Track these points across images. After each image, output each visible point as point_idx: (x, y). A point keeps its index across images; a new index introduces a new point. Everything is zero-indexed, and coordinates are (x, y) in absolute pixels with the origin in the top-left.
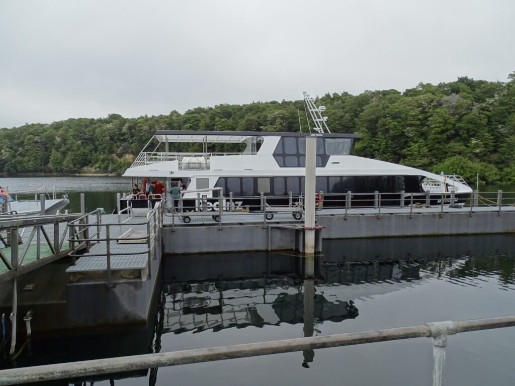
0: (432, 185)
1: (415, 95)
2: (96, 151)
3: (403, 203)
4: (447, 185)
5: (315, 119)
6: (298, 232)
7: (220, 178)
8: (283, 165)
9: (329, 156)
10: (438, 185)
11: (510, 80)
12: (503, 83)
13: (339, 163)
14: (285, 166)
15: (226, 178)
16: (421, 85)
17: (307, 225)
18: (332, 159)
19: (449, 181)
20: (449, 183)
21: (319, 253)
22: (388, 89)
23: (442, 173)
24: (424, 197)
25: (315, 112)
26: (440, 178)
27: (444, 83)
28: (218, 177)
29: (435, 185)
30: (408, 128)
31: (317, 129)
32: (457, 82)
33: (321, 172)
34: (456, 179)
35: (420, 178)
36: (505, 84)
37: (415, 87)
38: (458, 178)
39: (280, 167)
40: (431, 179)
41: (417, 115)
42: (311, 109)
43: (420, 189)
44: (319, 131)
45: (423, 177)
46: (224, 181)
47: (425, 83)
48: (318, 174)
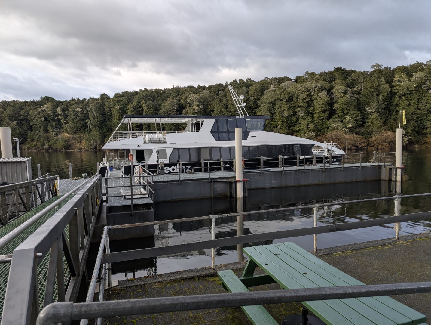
0: (319, 151)
1: (303, 82)
2: (31, 130)
3: (298, 163)
4: (329, 150)
5: (237, 105)
6: (231, 183)
7: (174, 149)
8: (218, 139)
9: (249, 132)
10: (323, 150)
11: (373, 70)
12: (367, 72)
13: (256, 137)
14: (219, 140)
15: (178, 149)
16: (307, 73)
17: (237, 179)
18: (252, 133)
19: (330, 147)
20: (330, 149)
21: (246, 197)
22: (283, 77)
23: (325, 142)
24: (313, 158)
25: (237, 100)
26: (324, 145)
27: (324, 72)
28: (173, 149)
29: (321, 150)
30: (299, 109)
31: (239, 112)
32: (334, 71)
33: (245, 143)
34: (334, 146)
35: (310, 146)
36: (369, 73)
37: (303, 75)
38: (335, 145)
39: (216, 140)
40: (318, 146)
41: (305, 98)
42: (234, 97)
43: (311, 153)
44: (240, 114)
45: (313, 145)
46: (177, 151)
47: (310, 72)
48: (243, 145)
